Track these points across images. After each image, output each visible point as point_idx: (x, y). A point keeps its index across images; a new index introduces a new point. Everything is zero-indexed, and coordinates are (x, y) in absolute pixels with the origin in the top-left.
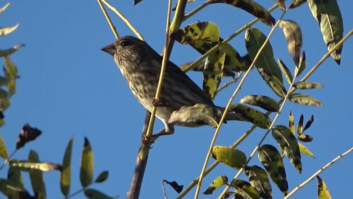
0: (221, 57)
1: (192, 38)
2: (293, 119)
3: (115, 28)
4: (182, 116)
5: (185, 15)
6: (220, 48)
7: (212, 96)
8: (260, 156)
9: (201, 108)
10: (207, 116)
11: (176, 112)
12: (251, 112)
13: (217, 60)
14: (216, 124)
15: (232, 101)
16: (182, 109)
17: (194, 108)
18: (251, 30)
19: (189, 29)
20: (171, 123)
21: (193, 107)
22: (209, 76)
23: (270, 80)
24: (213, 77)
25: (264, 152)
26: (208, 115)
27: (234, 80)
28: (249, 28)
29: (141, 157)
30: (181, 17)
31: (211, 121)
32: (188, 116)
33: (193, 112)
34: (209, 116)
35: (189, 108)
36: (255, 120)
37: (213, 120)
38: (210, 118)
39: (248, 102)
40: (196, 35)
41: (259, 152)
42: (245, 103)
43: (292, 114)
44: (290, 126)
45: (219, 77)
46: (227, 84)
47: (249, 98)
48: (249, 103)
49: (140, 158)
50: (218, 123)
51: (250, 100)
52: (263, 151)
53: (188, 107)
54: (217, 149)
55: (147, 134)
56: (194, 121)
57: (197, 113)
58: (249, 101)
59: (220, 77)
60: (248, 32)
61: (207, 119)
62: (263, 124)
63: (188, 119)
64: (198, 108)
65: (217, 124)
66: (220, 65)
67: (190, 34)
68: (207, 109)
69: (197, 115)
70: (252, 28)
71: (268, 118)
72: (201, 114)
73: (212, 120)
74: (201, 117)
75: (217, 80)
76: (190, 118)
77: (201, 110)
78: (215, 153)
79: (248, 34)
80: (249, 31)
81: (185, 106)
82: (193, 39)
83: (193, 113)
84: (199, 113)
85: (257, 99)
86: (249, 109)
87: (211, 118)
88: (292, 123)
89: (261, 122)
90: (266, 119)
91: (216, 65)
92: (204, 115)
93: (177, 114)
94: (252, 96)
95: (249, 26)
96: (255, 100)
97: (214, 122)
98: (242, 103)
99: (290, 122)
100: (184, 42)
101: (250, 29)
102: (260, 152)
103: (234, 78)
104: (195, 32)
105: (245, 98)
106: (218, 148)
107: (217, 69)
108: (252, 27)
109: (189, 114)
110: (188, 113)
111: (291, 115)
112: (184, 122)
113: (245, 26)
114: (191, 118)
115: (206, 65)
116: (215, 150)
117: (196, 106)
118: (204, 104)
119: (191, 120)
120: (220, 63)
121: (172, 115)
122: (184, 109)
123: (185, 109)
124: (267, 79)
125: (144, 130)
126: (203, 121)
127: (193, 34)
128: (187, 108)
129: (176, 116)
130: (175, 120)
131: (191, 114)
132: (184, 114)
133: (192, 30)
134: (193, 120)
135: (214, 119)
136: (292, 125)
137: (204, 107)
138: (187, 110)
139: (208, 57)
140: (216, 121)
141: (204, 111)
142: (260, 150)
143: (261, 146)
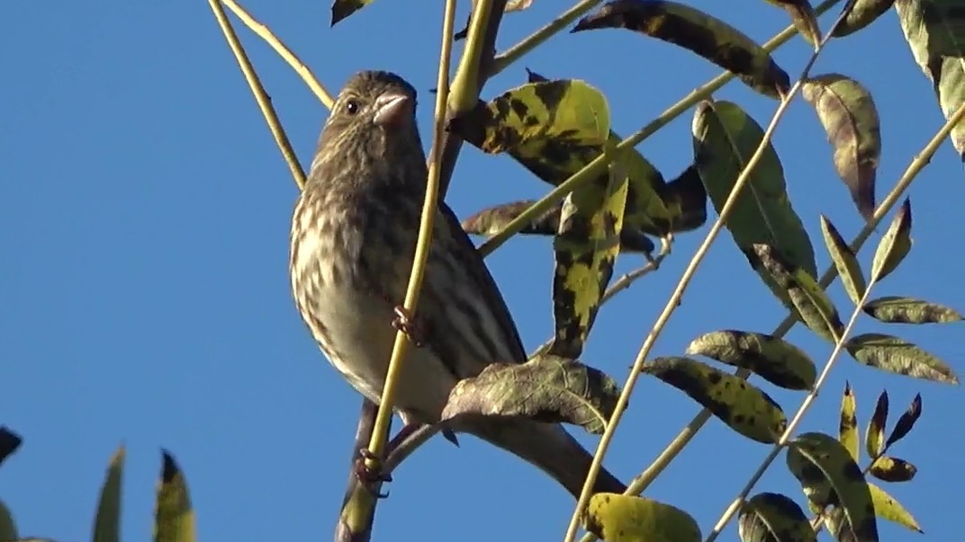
0: (612, 193)
1: (520, 133)
2: (854, 408)
3: (267, 99)
4: (489, 396)
5: (496, 57)
6: (609, 166)
7: (584, 322)
8: (745, 533)
9: (550, 370)
10: (571, 394)
11: (467, 382)
12: (722, 384)
13: (601, 203)
14: (600, 420)
15: (652, 344)
16: (489, 372)
17: (528, 371)
18: (713, 108)
19: (510, 104)
20: (450, 417)
21: (525, 365)
22: (575, 257)
23: (792, 284)
24: (588, 260)
25: (758, 518)
26: (574, 392)
27: (649, 264)
28: (704, 101)
29: (351, 523)
30: (485, 64)
31: (582, 412)
32: (506, 397)
33: (524, 382)
34: (578, 394)
35: (511, 369)
36: (735, 413)
37: (591, 407)
38: (579, 403)
39: (714, 352)
40: (533, 121)
41: (744, 516)
42: (705, 353)
43: (851, 392)
44: (843, 429)
45: (606, 259)
46: (627, 276)
47: (719, 338)
48: (717, 357)
49: (347, 526)
50: (608, 419)
51: (723, 348)
52: (755, 514)
53: (507, 366)
54: (605, 505)
55: (371, 448)
56: (527, 410)
57: (538, 386)
58: (718, 349)
59: (609, 258)
60: (701, 115)
61: (571, 406)
62: (760, 425)
63: (507, 406)
64: (541, 368)
65: (604, 423)
66: (611, 221)
67: (512, 118)
68: (569, 374)
69: (538, 393)
70: (715, 100)
71: (775, 409)
72: (552, 389)
73: (587, 407)
74: (550, 400)
75: (601, 268)
76: (513, 401)
77: (551, 376)
78: (597, 518)
79: (702, 120)
80: (707, 110)
81: (496, 364)
82: (521, 137)
83: (526, 385)
84: (543, 386)
85: (745, 345)
86: (716, 377)
87: (582, 401)
88: (850, 419)
89: (752, 421)
90: (770, 411)
91: (598, 220)
92: (560, 390)
93: (473, 389)
94: (727, 331)
95: (706, 95)
96: (739, 349)
97: (596, 416)
98: (694, 355)
99: (844, 418)
100: (493, 146)
101: (710, 104)
102: (747, 517)
103: (650, 258)
104: (530, 113)
105: (704, 338)
106: (608, 499)
107: (599, 233)
108: (716, 97)
109: (511, 390)
110: (507, 384)
111: (847, 393)
112: (494, 415)
113: (694, 92)
114: (516, 402)
115: (566, 221)
116: (599, 506)
117: (535, 362)
118: (558, 358)
119: (519, 409)
120: (611, 214)
121: (455, 393)
122: (492, 374)
123: (498, 374)
124: (782, 281)
125: (360, 433)
126: (558, 411)
127: (522, 120)
128: (503, 371)
129: (468, 396)
130: (465, 410)
131: (518, 391)
132: (495, 387)
133: (521, 108)
134: (524, 407)
135: (593, 404)
136: (850, 426)
137: (560, 365)
138: (506, 376)
139: (571, 193)
140: (599, 410)
141: (560, 379)
142: (746, 509)
143: (748, 499)
